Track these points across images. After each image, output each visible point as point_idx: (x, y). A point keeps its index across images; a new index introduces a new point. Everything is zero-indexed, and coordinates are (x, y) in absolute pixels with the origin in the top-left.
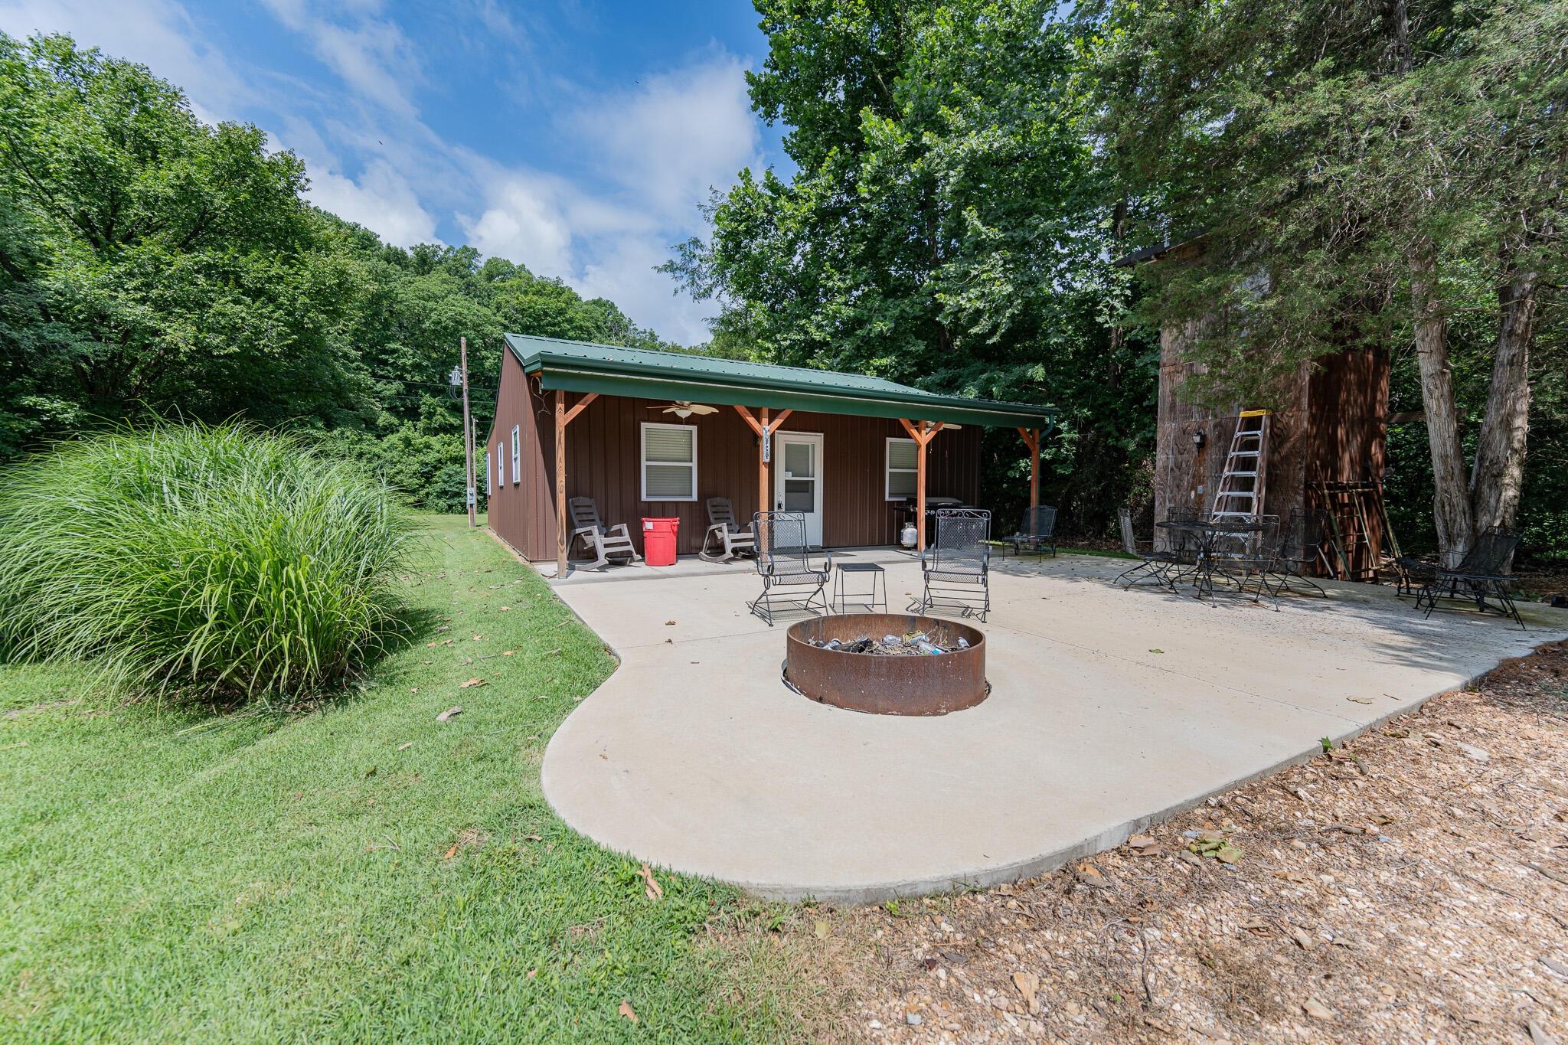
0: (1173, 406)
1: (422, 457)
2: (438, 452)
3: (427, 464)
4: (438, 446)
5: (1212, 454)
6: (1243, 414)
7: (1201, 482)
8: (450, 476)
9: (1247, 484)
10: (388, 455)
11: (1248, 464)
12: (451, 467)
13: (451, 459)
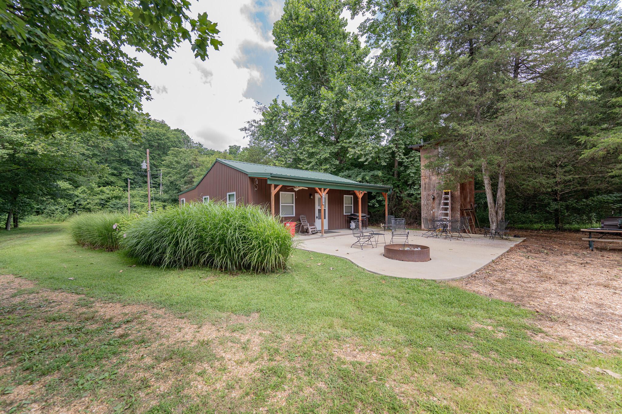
0: (425, 188)
1: (100, 196)
2: (108, 194)
3: (102, 199)
4: (108, 192)
5: (437, 201)
6: (444, 191)
7: (434, 209)
8: (114, 205)
9: (446, 209)
10: (82, 196)
11: (446, 204)
12: (115, 201)
13: (114, 197)
